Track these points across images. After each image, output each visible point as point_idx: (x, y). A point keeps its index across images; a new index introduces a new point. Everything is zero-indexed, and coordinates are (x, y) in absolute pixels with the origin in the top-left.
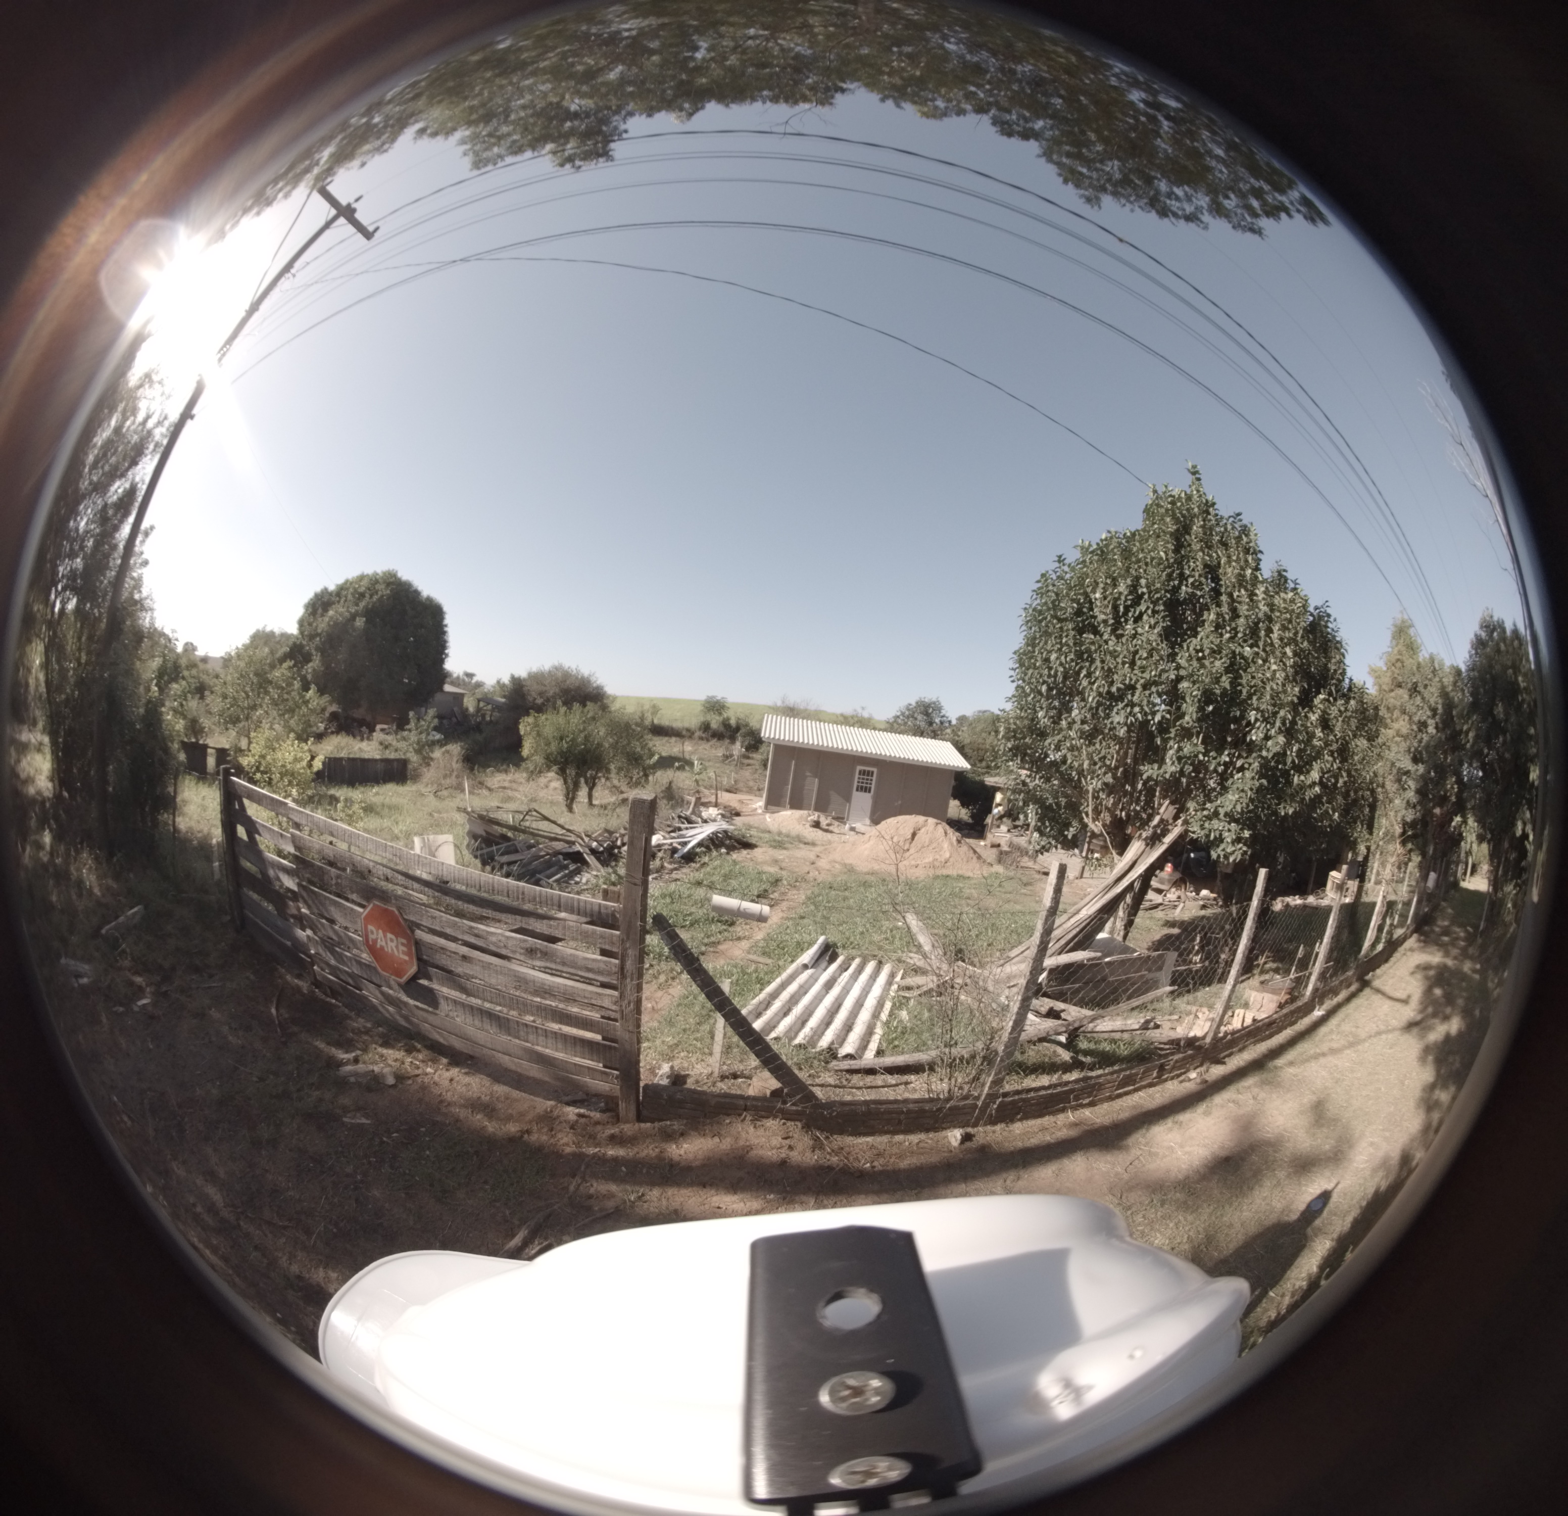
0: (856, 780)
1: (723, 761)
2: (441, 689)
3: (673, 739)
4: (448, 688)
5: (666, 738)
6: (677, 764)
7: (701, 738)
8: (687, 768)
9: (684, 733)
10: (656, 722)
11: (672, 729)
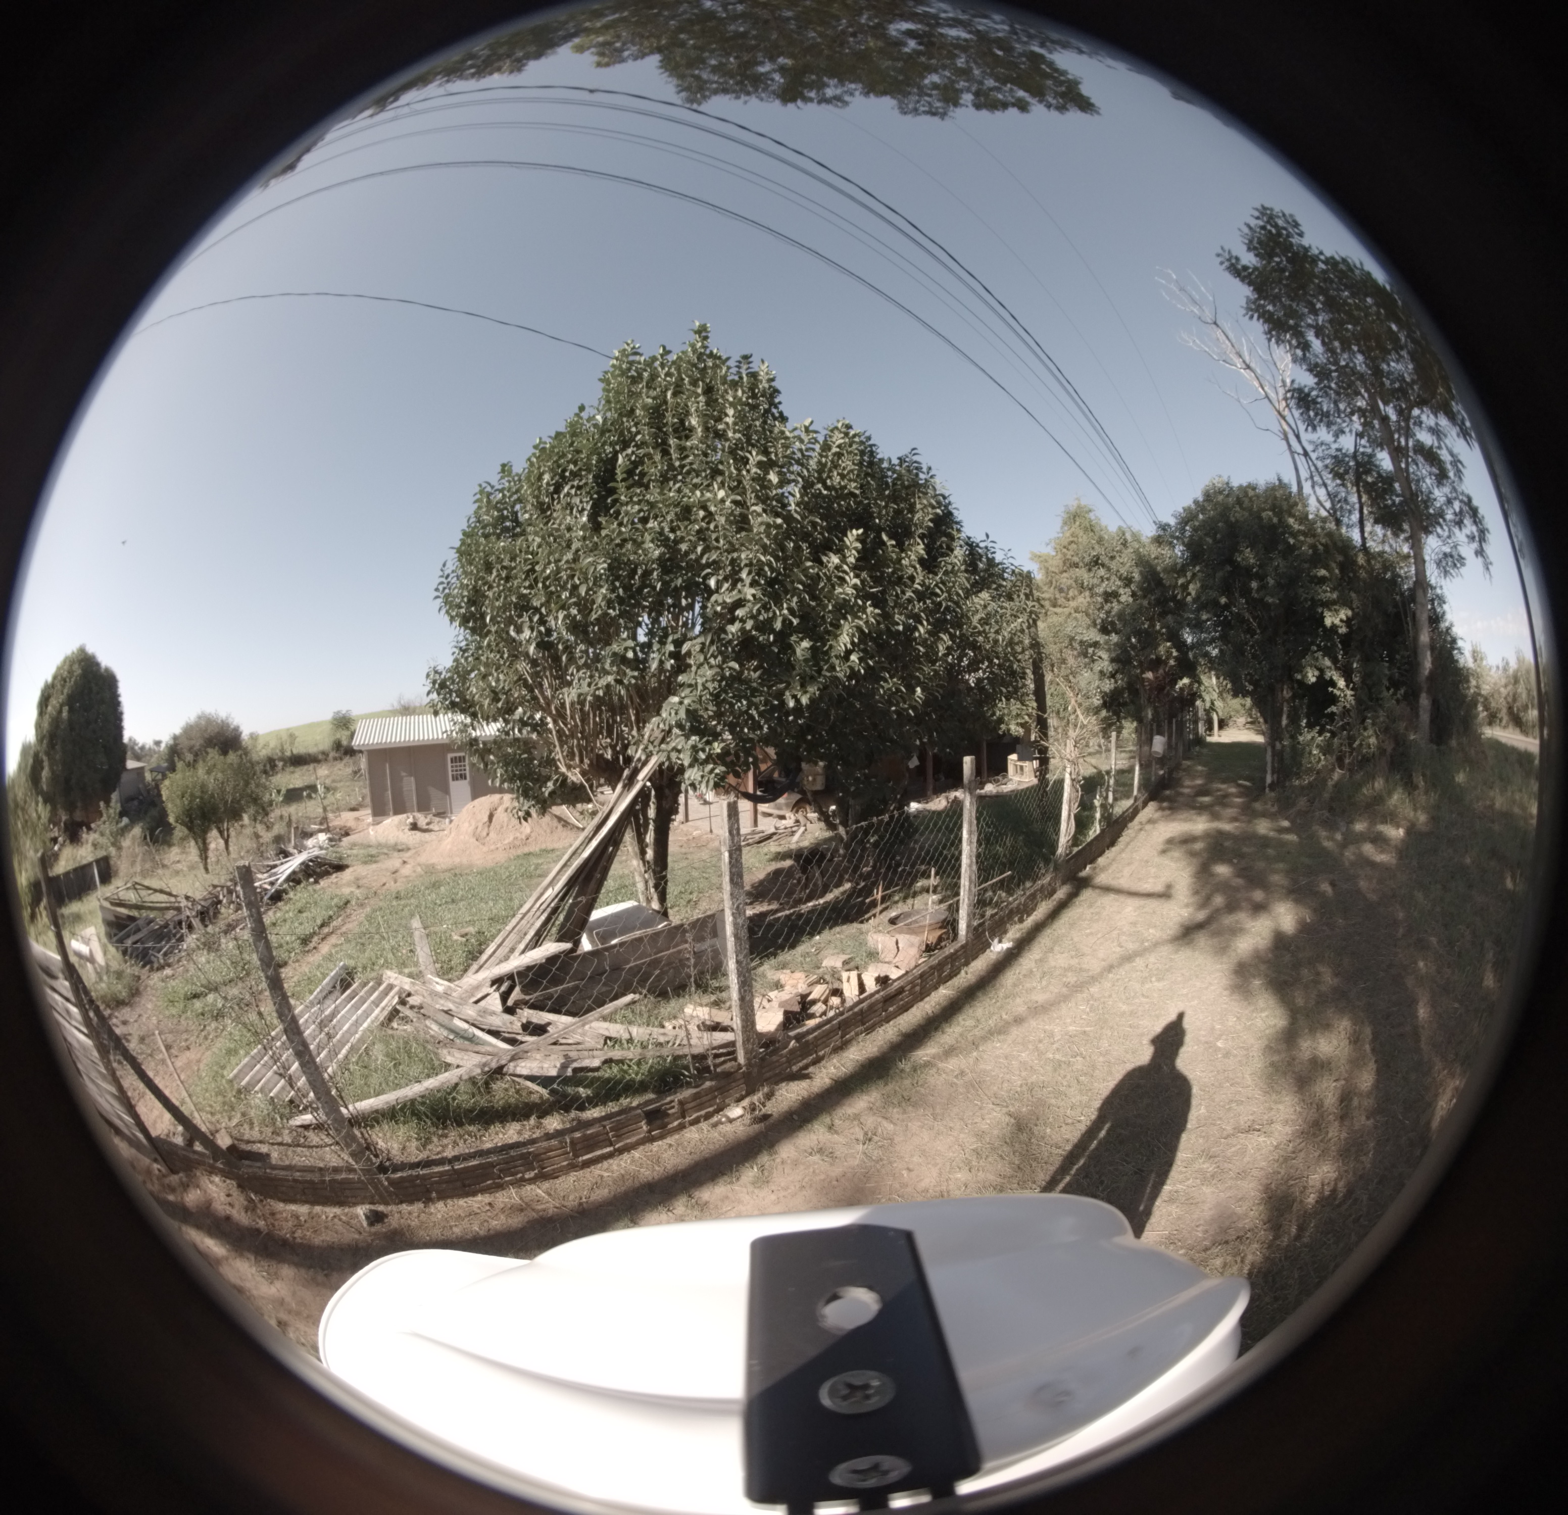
0: (450, 769)
1: (353, 780)
2: (124, 767)
3: (311, 766)
4: (131, 764)
5: (306, 767)
6: (305, 794)
7: (335, 759)
8: (313, 795)
9: (320, 757)
10: (295, 752)
11: (309, 755)
